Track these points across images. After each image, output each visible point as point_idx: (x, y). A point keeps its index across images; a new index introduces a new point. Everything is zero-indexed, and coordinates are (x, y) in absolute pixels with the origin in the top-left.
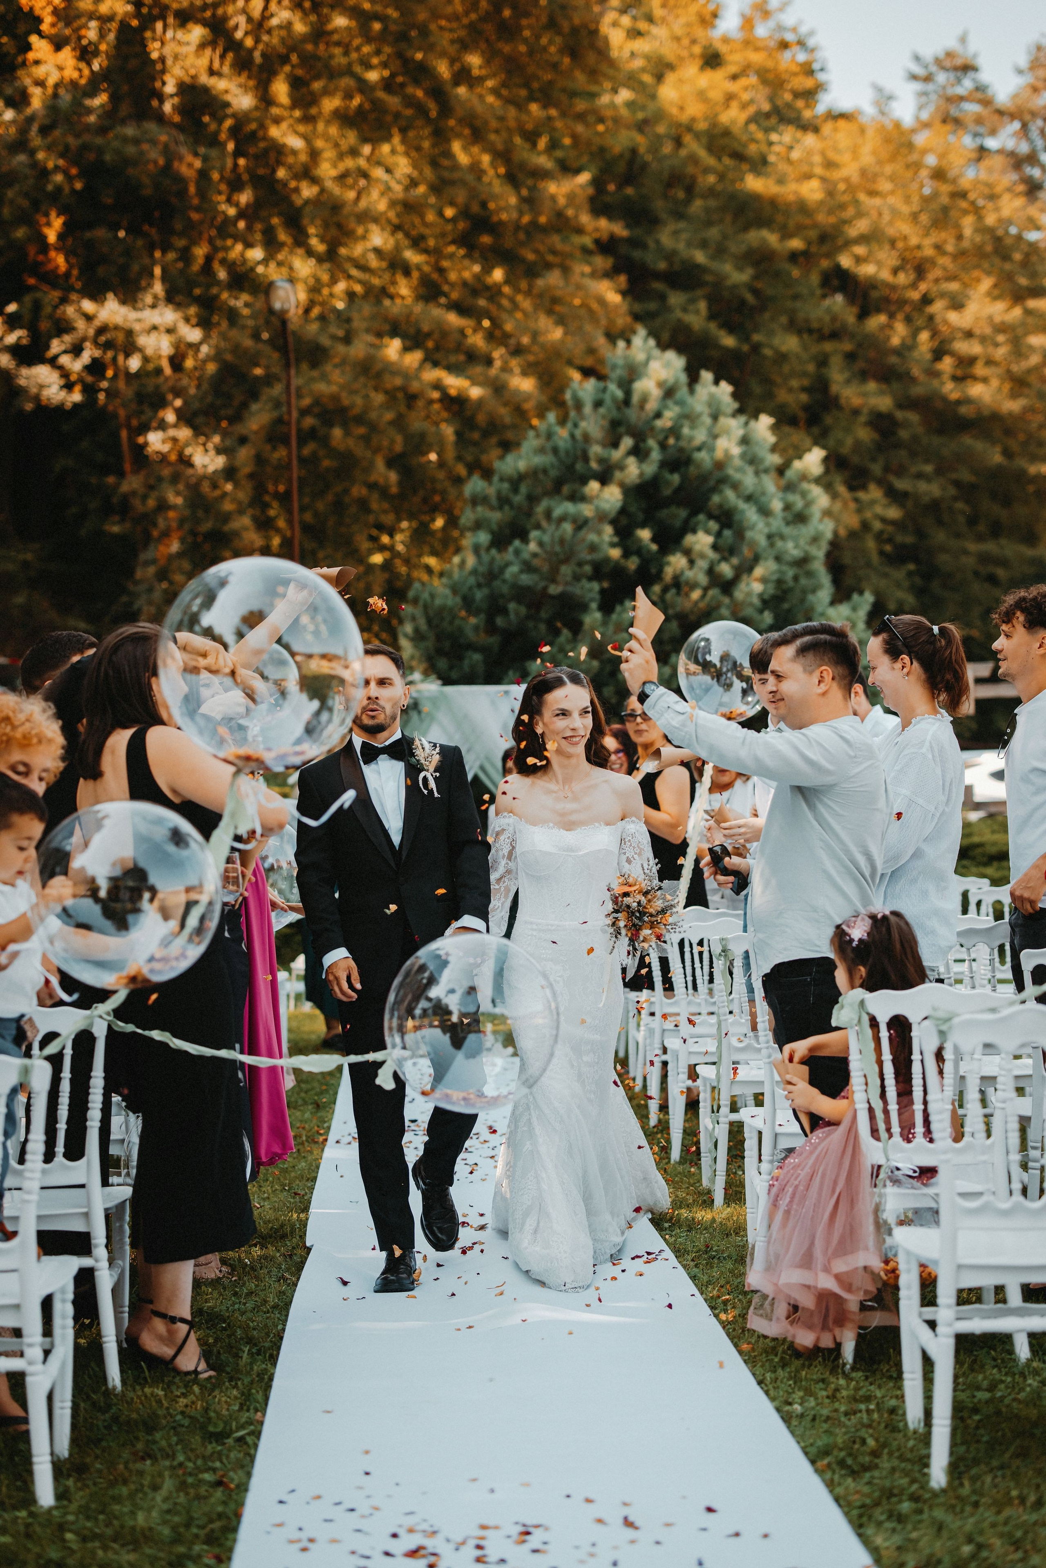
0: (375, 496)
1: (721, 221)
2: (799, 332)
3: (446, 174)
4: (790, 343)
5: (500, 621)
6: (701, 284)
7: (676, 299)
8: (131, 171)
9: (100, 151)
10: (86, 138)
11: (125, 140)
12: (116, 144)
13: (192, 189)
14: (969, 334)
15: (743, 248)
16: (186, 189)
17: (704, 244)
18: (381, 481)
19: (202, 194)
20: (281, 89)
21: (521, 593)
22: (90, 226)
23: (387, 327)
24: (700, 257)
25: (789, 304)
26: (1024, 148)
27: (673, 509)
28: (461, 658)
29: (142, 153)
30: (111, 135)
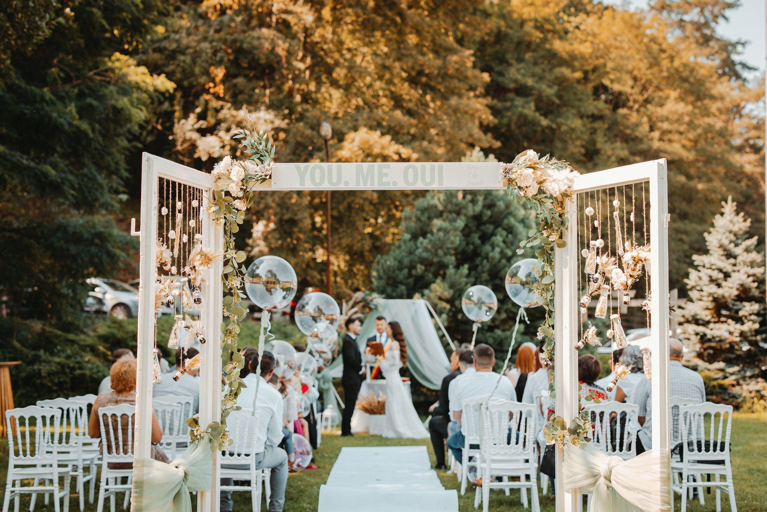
0: (367, 203)
1: (543, 63)
2: (582, 117)
3: (403, 51)
4: (577, 123)
5: (414, 272)
6: (532, 95)
7: (519, 101)
8: (256, 52)
9: (242, 42)
10: (236, 36)
11: (253, 38)
12: (248, 39)
13: (284, 60)
14: (667, 119)
15: (553, 76)
16: (281, 60)
17: (533, 75)
18: (370, 197)
19: (289, 62)
20: (326, 13)
21: (422, 261)
22: (235, 76)
23: (375, 123)
24: (530, 82)
25: (577, 103)
26: (702, 20)
27: (488, 226)
28: (397, 287)
29: (261, 44)
30: (247, 34)
